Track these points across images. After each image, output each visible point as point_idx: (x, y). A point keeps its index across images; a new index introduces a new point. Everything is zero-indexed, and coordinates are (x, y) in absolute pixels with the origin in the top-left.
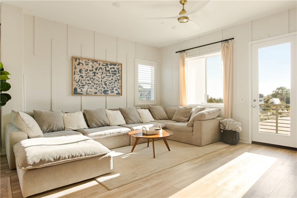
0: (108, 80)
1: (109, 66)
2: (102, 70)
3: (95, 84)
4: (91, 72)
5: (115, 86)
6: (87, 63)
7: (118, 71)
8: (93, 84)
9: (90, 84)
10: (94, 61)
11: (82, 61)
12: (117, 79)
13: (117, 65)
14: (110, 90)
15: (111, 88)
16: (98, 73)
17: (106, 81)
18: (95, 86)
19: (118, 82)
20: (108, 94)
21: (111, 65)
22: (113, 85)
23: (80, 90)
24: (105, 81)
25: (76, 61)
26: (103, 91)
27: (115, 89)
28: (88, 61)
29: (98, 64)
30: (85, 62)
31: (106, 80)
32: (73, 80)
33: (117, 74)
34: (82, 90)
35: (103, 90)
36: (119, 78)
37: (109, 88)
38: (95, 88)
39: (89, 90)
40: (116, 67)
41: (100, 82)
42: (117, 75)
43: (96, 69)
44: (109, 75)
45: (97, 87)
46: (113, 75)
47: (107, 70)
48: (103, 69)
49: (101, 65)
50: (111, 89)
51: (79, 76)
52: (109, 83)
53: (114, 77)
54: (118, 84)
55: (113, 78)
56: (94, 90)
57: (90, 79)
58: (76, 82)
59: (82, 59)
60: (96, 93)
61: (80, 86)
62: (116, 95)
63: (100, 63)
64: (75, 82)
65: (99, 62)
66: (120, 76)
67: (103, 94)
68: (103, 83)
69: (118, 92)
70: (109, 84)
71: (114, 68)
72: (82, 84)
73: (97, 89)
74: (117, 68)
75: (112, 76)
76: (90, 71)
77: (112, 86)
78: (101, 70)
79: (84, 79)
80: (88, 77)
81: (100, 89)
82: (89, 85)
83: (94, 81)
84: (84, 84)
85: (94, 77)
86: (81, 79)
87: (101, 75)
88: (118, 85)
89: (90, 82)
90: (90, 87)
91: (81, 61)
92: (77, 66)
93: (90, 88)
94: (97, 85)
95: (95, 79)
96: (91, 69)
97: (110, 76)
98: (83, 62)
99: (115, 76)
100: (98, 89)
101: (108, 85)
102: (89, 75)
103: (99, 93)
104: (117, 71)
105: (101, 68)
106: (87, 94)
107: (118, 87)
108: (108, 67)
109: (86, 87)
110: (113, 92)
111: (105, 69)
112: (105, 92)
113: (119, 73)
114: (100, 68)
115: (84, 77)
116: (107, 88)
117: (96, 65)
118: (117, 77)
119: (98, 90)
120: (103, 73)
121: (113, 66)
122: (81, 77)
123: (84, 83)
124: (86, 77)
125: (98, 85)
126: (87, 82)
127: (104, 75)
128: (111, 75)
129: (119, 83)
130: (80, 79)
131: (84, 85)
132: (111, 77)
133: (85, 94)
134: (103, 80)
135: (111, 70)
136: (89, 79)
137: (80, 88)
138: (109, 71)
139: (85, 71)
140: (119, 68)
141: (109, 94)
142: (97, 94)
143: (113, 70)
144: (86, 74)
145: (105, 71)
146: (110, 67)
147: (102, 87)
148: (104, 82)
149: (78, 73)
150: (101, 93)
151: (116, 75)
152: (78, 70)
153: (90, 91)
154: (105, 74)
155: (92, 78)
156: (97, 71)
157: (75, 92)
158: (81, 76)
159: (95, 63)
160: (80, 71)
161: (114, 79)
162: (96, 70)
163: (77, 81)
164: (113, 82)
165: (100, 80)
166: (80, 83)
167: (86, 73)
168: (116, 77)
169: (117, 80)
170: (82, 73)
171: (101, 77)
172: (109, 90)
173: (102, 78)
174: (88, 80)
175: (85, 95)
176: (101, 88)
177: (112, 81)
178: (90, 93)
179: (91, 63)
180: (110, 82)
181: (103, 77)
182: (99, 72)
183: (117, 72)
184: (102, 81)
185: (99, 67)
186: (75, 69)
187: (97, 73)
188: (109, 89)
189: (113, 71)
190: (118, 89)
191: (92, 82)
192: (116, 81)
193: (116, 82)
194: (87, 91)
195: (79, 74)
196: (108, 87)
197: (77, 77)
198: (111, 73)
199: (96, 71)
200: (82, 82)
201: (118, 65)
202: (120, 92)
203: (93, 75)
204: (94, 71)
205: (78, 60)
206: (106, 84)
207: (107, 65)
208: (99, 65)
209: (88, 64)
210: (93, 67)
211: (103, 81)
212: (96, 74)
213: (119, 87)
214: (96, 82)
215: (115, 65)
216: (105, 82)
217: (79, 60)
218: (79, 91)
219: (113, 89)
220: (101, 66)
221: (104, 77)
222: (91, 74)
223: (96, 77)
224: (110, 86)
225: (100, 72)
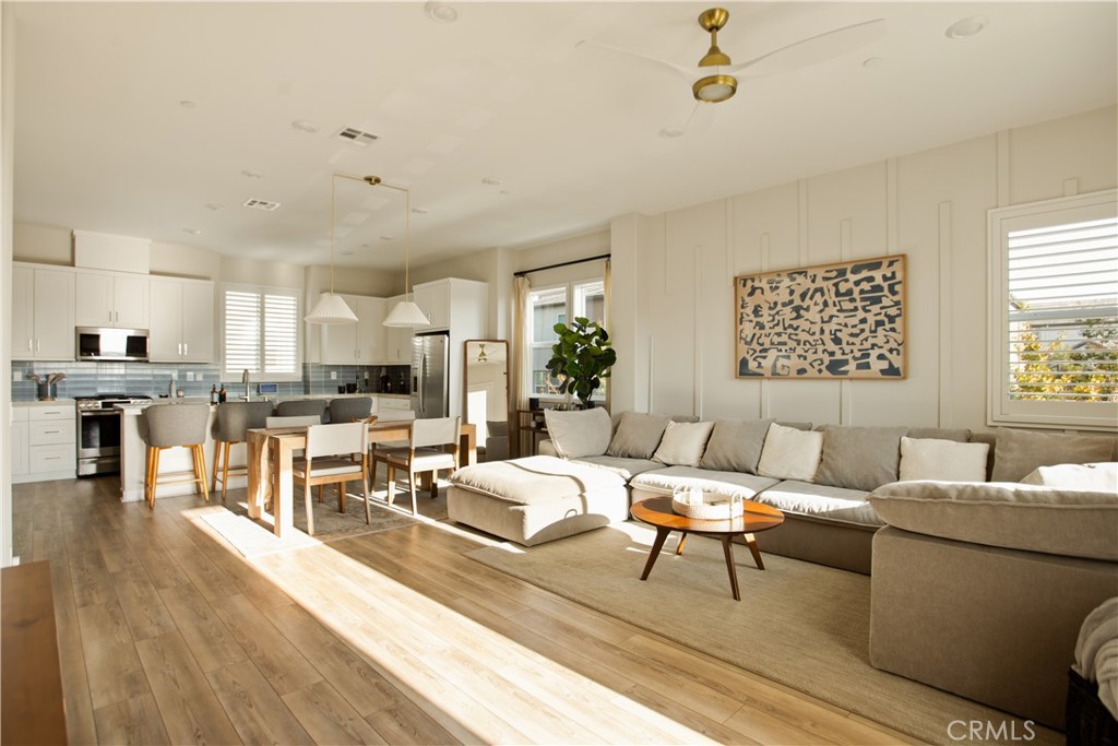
0: (846, 325)
1: (849, 275)
2: (823, 295)
3: (799, 344)
4: (789, 308)
5: (873, 346)
6: (774, 285)
7: (891, 288)
8: (792, 344)
9: (785, 344)
10: (794, 273)
11: (760, 281)
12: (886, 315)
13: (885, 263)
14: (855, 358)
15: (860, 350)
16: (808, 307)
17: (840, 330)
18: (799, 351)
19: (888, 326)
20: (846, 372)
21: (854, 271)
22: (866, 339)
23: (756, 364)
24: (836, 331)
25: (744, 285)
26: (827, 362)
27: (874, 353)
28: (777, 279)
29: (809, 280)
30: (770, 282)
31: (840, 327)
32: (738, 337)
33: (883, 299)
34: (760, 363)
35: (827, 359)
36: (893, 311)
37: (852, 351)
38: (799, 356)
39: (782, 361)
40: (878, 275)
41: (817, 336)
42: (886, 302)
43: (803, 296)
44: (851, 306)
45: (806, 351)
46: (868, 303)
47: (842, 290)
48: (826, 290)
49: (819, 279)
50: (858, 354)
51: (754, 324)
52: (852, 335)
53: (870, 311)
54: (890, 333)
55: (867, 315)
56: (795, 363)
57: (785, 329)
58: (746, 343)
59: (761, 275)
60: (802, 371)
61: (755, 351)
62: (880, 375)
63: (815, 276)
64: (743, 342)
65: (811, 273)
66: (897, 303)
67: (826, 373)
68: (827, 337)
69: (890, 364)
70: (852, 340)
71: (870, 279)
72: (761, 348)
73: (805, 358)
74: (884, 276)
75: (864, 308)
76: (784, 305)
77: (862, 344)
78: (818, 294)
79: (767, 330)
80: (778, 324)
81: (815, 357)
82: (779, 347)
83: (796, 335)
84: (767, 346)
85: (795, 323)
86: (758, 332)
87: (821, 311)
88: (891, 340)
89: (784, 338)
90: (783, 353)
91: (757, 284)
92: (747, 299)
93: (784, 357)
94: (805, 344)
95: (798, 327)
96: (787, 298)
97: (856, 309)
98: (764, 284)
99: (875, 309)
100: (811, 357)
101: (848, 343)
102: (781, 318)
103: (811, 372)
104: (886, 289)
105: (821, 290)
106: (775, 375)
107: (887, 346)
108: (847, 280)
109: (772, 354)
110: (867, 366)
111: (833, 290)
112: (835, 367)
113: (894, 293)
114: (816, 290)
115: (767, 326)
116: (843, 354)
117: (804, 283)
118: (883, 311)
119: (809, 360)
120: (826, 304)
121: (865, 274)
122: (757, 328)
123: (767, 342)
124: (771, 325)
125: (808, 346)
126: (776, 339)
127: (832, 310)
128: (859, 304)
129: (893, 330)
130: (754, 335)
131: (765, 350)
132: (861, 314)
133: (768, 374)
134: (827, 328)
135: (856, 290)
136: (779, 329)
137: (754, 359)
138: (849, 292)
139: (770, 308)
140: (893, 273)
141: (849, 375)
142: (805, 375)
143: (866, 286)
144: (771, 318)
145: (833, 295)
146: (853, 278)
147: (824, 351)
148: (831, 334)
149: (749, 318)
150: (820, 371)
151: (881, 302)
152: (749, 310)
153: (783, 366)
154: (835, 305)
155: (791, 326)
156: (807, 302)
157: (743, 370)
158: (757, 323)
159: (800, 279)
160: (756, 311)
161: (871, 319)
162: (803, 301)
163: (748, 339)
164: (867, 330)
165: (817, 328)
166: (754, 345)
167: (773, 312)
168: (882, 308)
169: (886, 320)
170: (762, 316)
171: (818, 319)
172: (851, 361)
173: (823, 322)
174: (779, 334)
175: (769, 379)
176: (820, 354)
177: (862, 326)
178: (785, 372)
179: (786, 282)
180: (856, 331)
181: (826, 319)
182: (812, 303)
183: (886, 292)
184: (822, 331)
185: (813, 287)
186: (743, 307)
187: (807, 309)
188: (849, 357)
189: (868, 292)
190: (887, 354)
191: (790, 338)
192: (879, 323)
193: (880, 329)
194: (775, 366)
195: (751, 321)
196: (847, 349)
197: (748, 329)
198: (858, 300)
199: (801, 304)
200: (760, 341)
201: (891, 264)
202: (897, 362)
203: (794, 314)
204: (797, 302)
205: (749, 283)
206: (837, 341)
207: (842, 273)
208: (813, 281)
209: (777, 288)
210: (792, 292)
211: (827, 332)
212: (802, 312)
213: (895, 346)
214: (803, 336)
215: (875, 265)
216: (835, 334)
217: (753, 280)
218: (752, 365)
219: (868, 355)
220: (819, 283)
221: (831, 317)
222: (788, 313)
223: (802, 319)
224: (853, 344)
225: (816, 304)
